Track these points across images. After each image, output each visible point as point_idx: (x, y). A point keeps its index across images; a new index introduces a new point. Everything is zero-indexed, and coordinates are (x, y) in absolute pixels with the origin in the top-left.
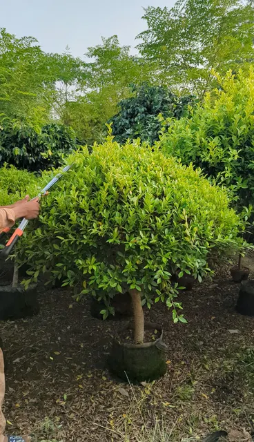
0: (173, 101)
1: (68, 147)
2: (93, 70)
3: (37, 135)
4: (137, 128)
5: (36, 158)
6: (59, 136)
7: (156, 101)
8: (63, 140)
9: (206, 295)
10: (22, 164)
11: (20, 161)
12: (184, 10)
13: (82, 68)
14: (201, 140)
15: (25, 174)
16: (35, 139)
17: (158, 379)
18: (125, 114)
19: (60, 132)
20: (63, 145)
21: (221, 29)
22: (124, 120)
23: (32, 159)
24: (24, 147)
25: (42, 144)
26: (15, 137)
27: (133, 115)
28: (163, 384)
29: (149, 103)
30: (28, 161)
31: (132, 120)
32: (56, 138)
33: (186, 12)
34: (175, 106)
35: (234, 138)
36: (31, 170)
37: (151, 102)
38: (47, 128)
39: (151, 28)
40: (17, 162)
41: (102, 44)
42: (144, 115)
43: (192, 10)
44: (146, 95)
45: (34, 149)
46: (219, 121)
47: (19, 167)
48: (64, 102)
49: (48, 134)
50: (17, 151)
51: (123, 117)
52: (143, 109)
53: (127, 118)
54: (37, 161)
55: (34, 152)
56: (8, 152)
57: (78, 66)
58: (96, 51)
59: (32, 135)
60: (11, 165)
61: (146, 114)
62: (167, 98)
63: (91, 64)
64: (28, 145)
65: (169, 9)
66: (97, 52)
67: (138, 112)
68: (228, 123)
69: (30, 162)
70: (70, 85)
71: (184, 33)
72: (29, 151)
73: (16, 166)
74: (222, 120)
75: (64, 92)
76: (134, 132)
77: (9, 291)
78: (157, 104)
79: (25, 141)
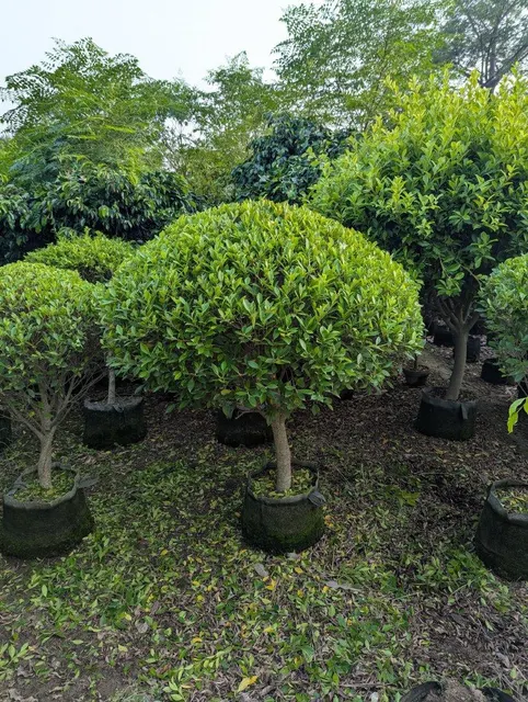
0: (326, 137)
1: (180, 206)
2: (217, 102)
3: (133, 188)
4: (275, 172)
5: (133, 221)
6: (165, 189)
7: (301, 138)
8: (171, 195)
9: (373, 405)
10: (114, 230)
11: (111, 227)
12: (338, 9)
13: (200, 100)
14: (374, 181)
15: (117, 245)
16: (131, 194)
17: (314, 547)
18: (258, 158)
19: (168, 184)
20: (172, 202)
21: (387, 38)
22: (257, 166)
23: (128, 223)
24: (115, 205)
25: (141, 200)
26: (103, 191)
27: (269, 160)
28: (321, 554)
29: (291, 141)
30: (122, 225)
31: (269, 166)
32: (162, 192)
33: (342, 11)
34: (328, 143)
35: (426, 179)
36: (128, 239)
37: (294, 140)
38: (149, 178)
39: (292, 36)
40: (107, 228)
41: (226, 66)
42: (285, 158)
43: (348, 9)
44: (287, 130)
45: (129, 209)
46: (400, 154)
47: (110, 234)
48: (177, 147)
49: (150, 186)
50: (105, 211)
51: (256, 162)
52: (283, 150)
53: (261, 164)
54: (135, 226)
55: (130, 212)
56: (92, 213)
57: (195, 98)
58: (219, 74)
59: (125, 188)
60: (98, 232)
61: (287, 158)
62: (318, 133)
63: (212, 94)
64: (121, 202)
65: (317, 7)
66: (220, 76)
67: (277, 155)
68: (414, 155)
69: (125, 227)
70: (186, 124)
71: (337, 45)
72: (122, 211)
73: (106, 232)
74: (405, 152)
75: (177, 134)
76: (271, 178)
77: (102, 409)
78: (303, 142)
79: (117, 196)
